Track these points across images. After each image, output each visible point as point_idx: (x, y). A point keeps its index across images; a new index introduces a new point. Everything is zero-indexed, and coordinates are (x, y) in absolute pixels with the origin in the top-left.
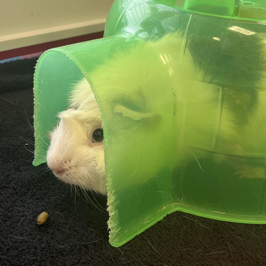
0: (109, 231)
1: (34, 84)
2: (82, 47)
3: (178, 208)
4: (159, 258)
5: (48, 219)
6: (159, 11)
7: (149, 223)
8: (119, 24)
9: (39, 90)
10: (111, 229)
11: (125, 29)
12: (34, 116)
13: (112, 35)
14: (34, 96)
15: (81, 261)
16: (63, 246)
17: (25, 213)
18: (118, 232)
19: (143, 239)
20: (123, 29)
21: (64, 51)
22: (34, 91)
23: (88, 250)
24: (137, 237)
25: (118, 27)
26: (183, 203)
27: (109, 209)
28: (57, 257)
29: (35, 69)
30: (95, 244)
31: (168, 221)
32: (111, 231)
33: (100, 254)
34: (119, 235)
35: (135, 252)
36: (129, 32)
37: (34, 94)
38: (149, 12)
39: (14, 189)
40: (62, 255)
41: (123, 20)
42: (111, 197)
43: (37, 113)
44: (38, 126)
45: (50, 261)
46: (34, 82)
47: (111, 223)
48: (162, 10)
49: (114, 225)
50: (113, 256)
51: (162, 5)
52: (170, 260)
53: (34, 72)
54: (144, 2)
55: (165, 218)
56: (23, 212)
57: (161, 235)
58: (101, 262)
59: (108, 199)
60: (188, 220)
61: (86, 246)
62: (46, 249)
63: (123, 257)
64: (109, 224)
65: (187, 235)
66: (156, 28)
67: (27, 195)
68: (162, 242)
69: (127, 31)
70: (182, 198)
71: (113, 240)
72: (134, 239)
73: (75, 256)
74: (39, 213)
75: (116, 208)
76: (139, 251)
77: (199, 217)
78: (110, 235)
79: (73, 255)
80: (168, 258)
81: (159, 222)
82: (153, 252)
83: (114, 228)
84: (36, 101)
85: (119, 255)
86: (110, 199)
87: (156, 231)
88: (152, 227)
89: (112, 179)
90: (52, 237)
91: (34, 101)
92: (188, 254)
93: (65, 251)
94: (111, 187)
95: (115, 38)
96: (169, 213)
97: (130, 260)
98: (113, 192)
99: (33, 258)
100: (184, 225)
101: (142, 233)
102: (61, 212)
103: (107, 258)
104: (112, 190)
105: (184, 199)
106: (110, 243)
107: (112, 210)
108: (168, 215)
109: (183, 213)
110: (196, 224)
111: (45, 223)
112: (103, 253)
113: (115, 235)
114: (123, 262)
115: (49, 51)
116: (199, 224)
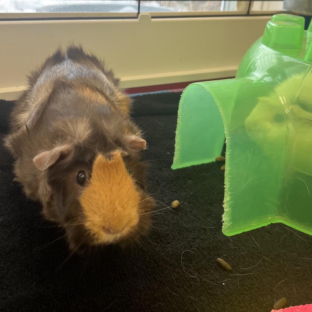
0: (222, 223)
1: (179, 108)
2: (217, 83)
3: (281, 221)
4: (260, 251)
5: (179, 206)
6: (284, 61)
7: (256, 225)
8: (248, 69)
9: (182, 113)
10: (224, 221)
11: (254, 73)
12: (176, 132)
13: (243, 77)
14: (178, 117)
15: (200, 238)
16: (188, 226)
17: (163, 198)
18: (230, 225)
19: (249, 236)
20: (251, 73)
21: (203, 85)
22: (178, 113)
23: (206, 232)
24: (244, 233)
25: (247, 71)
26: (286, 218)
27: (224, 206)
28: (183, 231)
29: (181, 97)
30: (211, 230)
31: (271, 228)
32: (225, 223)
33: (215, 237)
34: (230, 228)
35: (241, 242)
36: (256, 76)
37: (178, 115)
38: (276, 62)
39: (157, 181)
40: (187, 231)
41: (252, 66)
42: (227, 197)
43: (179, 130)
44: (178, 139)
45: (178, 232)
46: (179, 106)
47: (225, 217)
48: (287, 60)
49: (227, 219)
50: (224, 241)
51: (287, 57)
52: (269, 254)
53: (180, 99)
54: (272, 54)
55: (269, 225)
56: (162, 197)
57: (263, 236)
58: (214, 242)
59: (225, 198)
60: (289, 231)
61: (205, 230)
62: (176, 225)
63: (231, 243)
64: (223, 218)
65: (286, 241)
66: (279, 75)
67: (166, 187)
68: (264, 241)
69: (255, 75)
70: (286, 214)
71: (225, 231)
72: (241, 234)
73: (195, 234)
74: (173, 201)
75: (230, 206)
76: (244, 242)
77: (298, 231)
78: (223, 226)
79: (194, 233)
80: (267, 253)
81: (263, 227)
82: (255, 246)
83: (226, 221)
84: (179, 121)
85: (229, 241)
86: (226, 198)
87: (260, 232)
88: (258, 229)
89: (229, 183)
90: (181, 218)
91: (177, 121)
92: (284, 254)
93: (189, 229)
94: (228, 189)
95: (245, 79)
96: (274, 222)
97: (236, 247)
98: (229, 193)
99: (167, 228)
100: (284, 234)
101: (249, 231)
102: (188, 203)
103: (219, 241)
104: (229, 192)
105: (287, 215)
106: (222, 232)
107: (227, 207)
108: (272, 224)
109: (285, 225)
110: (295, 236)
111: (177, 208)
112: (216, 237)
113: (227, 227)
114: (231, 246)
115: (192, 85)
116: (297, 236)
